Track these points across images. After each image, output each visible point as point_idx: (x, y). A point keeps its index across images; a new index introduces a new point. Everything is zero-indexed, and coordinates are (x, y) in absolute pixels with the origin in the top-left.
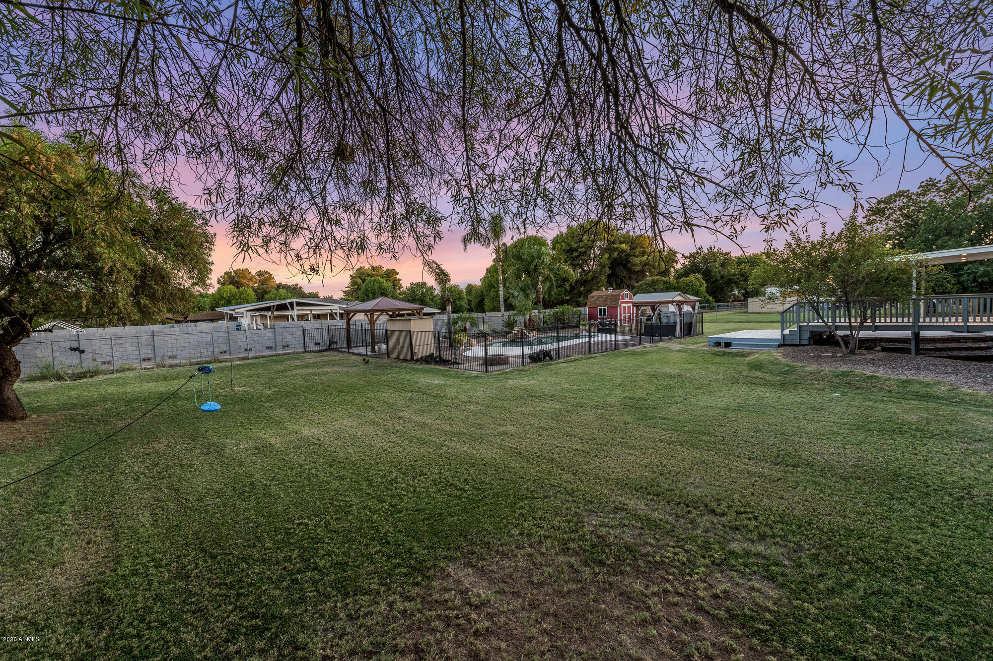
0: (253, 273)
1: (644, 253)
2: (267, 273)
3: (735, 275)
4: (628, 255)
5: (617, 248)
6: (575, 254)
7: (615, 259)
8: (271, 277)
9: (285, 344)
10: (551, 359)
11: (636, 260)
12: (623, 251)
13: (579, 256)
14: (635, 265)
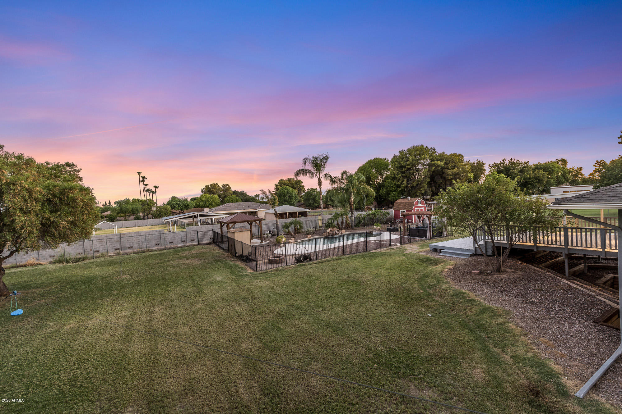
0: (220, 186)
1: (455, 167)
2: (227, 185)
3: (530, 178)
4: (443, 168)
5: (434, 164)
6: (404, 170)
7: (434, 172)
8: (229, 188)
9: (192, 239)
10: (311, 260)
11: (449, 172)
12: (439, 166)
13: (407, 171)
14: (448, 175)
